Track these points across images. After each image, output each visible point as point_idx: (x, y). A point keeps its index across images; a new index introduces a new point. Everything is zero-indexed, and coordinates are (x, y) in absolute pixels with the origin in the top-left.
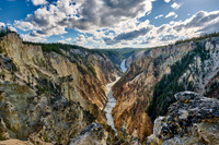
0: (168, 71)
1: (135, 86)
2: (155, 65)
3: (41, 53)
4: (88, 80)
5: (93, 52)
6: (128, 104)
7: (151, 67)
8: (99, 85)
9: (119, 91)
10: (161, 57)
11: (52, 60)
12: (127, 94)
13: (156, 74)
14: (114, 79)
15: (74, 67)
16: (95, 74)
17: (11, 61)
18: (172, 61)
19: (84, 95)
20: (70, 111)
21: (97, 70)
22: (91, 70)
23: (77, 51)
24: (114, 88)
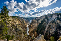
0: (40, 22)
1: (34, 26)
2: (38, 21)
3: (12, 18)
4: (23, 25)
5: (24, 18)
6: (32, 30)
7: (37, 22)
8: (25, 26)
9: (30, 27)
10: (39, 19)
11: (14, 20)
12: (32, 28)
13: (38, 23)
14: (29, 24)
15: (19, 21)
16: (24, 23)
18: (41, 20)
19: (22, 28)
20: (20, 32)
21: (25, 22)
22: (23, 22)
24: (29, 26)
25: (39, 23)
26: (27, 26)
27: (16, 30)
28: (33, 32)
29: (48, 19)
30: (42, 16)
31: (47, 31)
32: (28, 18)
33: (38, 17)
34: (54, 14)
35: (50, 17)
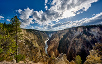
0: (63, 37)
1: (54, 41)
2: (59, 35)
4: (40, 40)
5: (41, 32)
6: (52, 47)
8: (43, 41)
9: (49, 43)
10: (60, 33)
11: (29, 34)
12: (51, 44)
13: (59, 38)
15: (36, 36)
18: (63, 34)
19: (38, 44)
20: (36, 50)
22: (41, 37)
25: (61, 38)
26: (46, 42)
27: (30, 47)
28: (53, 49)
29: (72, 33)
30: (65, 29)
31: (71, 48)
34: (79, 27)
35: (75, 31)
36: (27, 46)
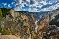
0: (54, 18)
2: (50, 16)
3: (19, 14)
8: (33, 22)
10: (52, 14)
13: (50, 19)
14: (37, 20)
16: (32, 19)
17: (12, 16)
18: (55, 15)
23: (28, 13)
25: (52, 19)
32: (36, 13)
33: (50, 11)
36: (19, 25)
